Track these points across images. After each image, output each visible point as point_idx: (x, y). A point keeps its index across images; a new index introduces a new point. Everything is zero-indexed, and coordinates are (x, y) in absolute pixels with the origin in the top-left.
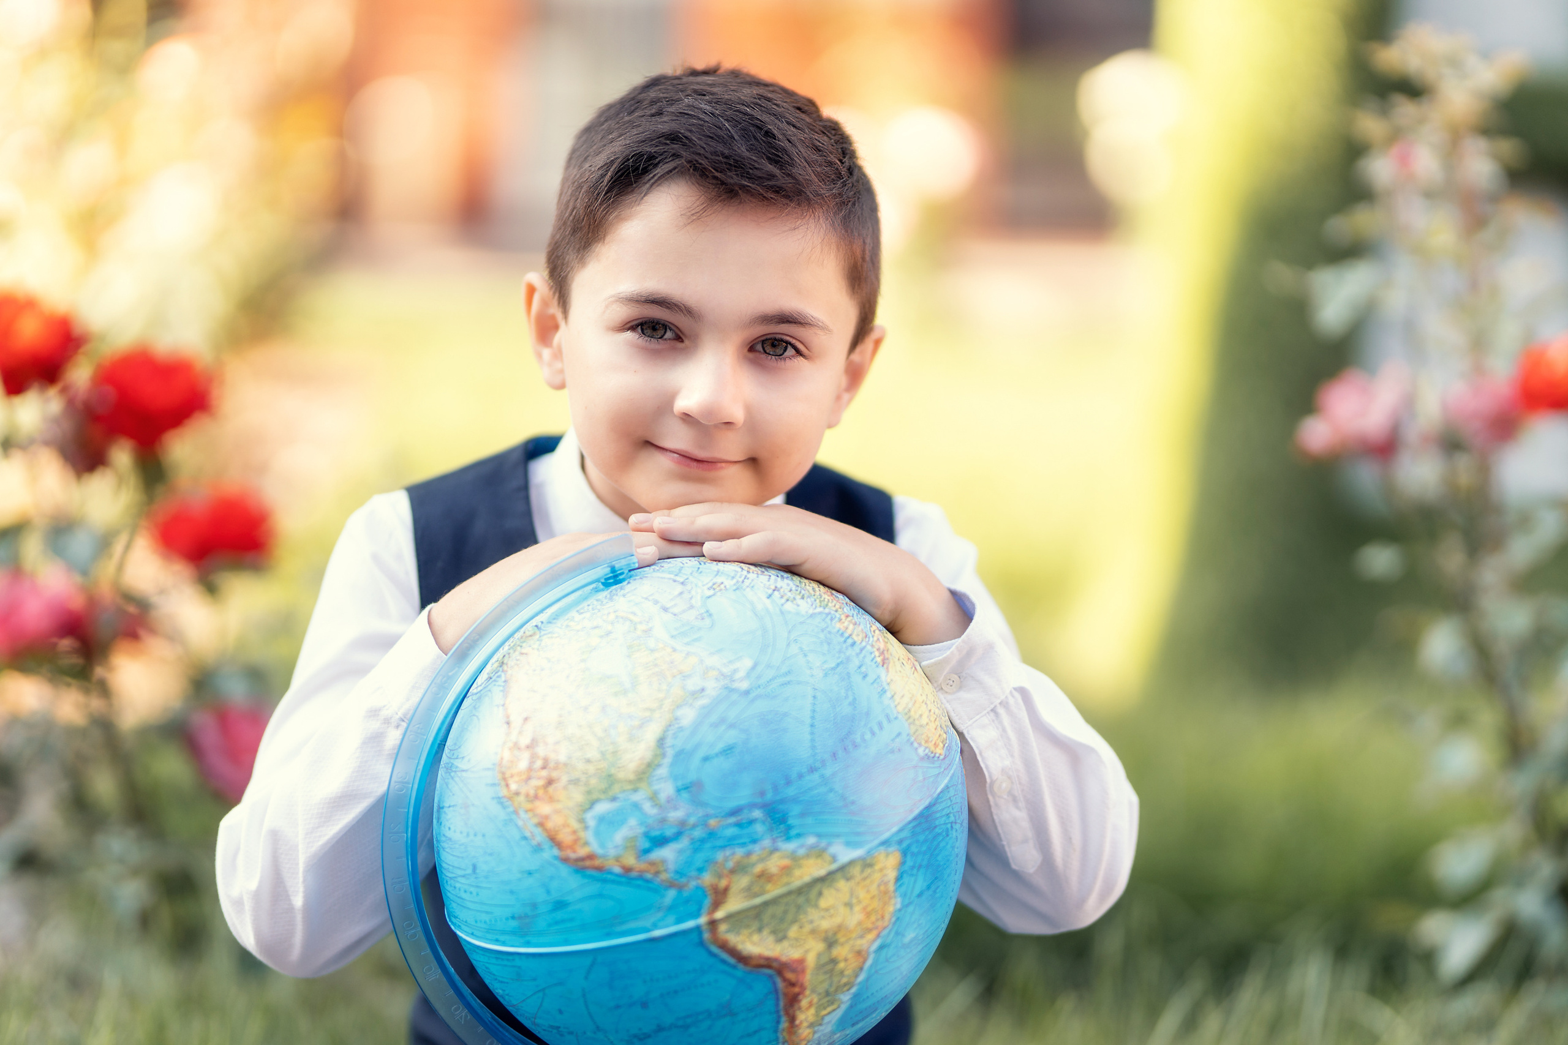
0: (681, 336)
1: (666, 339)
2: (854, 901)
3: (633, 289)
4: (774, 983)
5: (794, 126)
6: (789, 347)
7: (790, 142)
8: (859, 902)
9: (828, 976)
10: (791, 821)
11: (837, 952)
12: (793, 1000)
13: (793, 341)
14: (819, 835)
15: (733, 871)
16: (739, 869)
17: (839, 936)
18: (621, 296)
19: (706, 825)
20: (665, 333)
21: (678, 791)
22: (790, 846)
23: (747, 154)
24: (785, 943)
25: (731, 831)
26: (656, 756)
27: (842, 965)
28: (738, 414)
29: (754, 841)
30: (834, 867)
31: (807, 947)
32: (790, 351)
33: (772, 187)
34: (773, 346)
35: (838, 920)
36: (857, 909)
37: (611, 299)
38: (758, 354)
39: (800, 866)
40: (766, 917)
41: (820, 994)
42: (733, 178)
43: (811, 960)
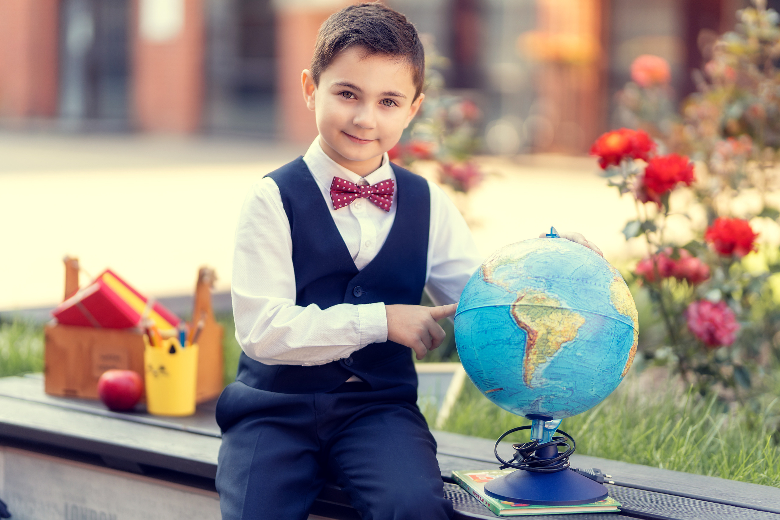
0: (357, 98)
1: (351, 98)
2: (562, 322)
3: (341, 81)
4: (525, 337)
5: (398, 28)
6: (392, 102)
7: (396, 34)
8: (564, 324)
9: (544, 345)
10: (552, 287)
11: (549, 337)
12: (530, 347)
13: (394, 101)
14: (559, 296)
15: (527, 293)
16: (530, 293)
17: (552, 331)
18: (337, 83)
19: (527, 277)
20: (351, 96)
21: (524, 266)
22: (549, 294)
23: (381, 38)
24: (534, 323)
25: (532, 281)
26: (524, 257)
27: (550, 344)
28: (374, 125)
29: (538, 287)
30: (559, 307)
31: (540, 329)
32: (393, 104)
33: (389, 49)
34: (387, 102)
35: (554, 326)
36: (561, 326)
37: (334, 84)
38: (382, 105)
39: (549, 301)
40: (531, 311)
41: (539, 351)
42: (376, 46)
43: (540, 334)
